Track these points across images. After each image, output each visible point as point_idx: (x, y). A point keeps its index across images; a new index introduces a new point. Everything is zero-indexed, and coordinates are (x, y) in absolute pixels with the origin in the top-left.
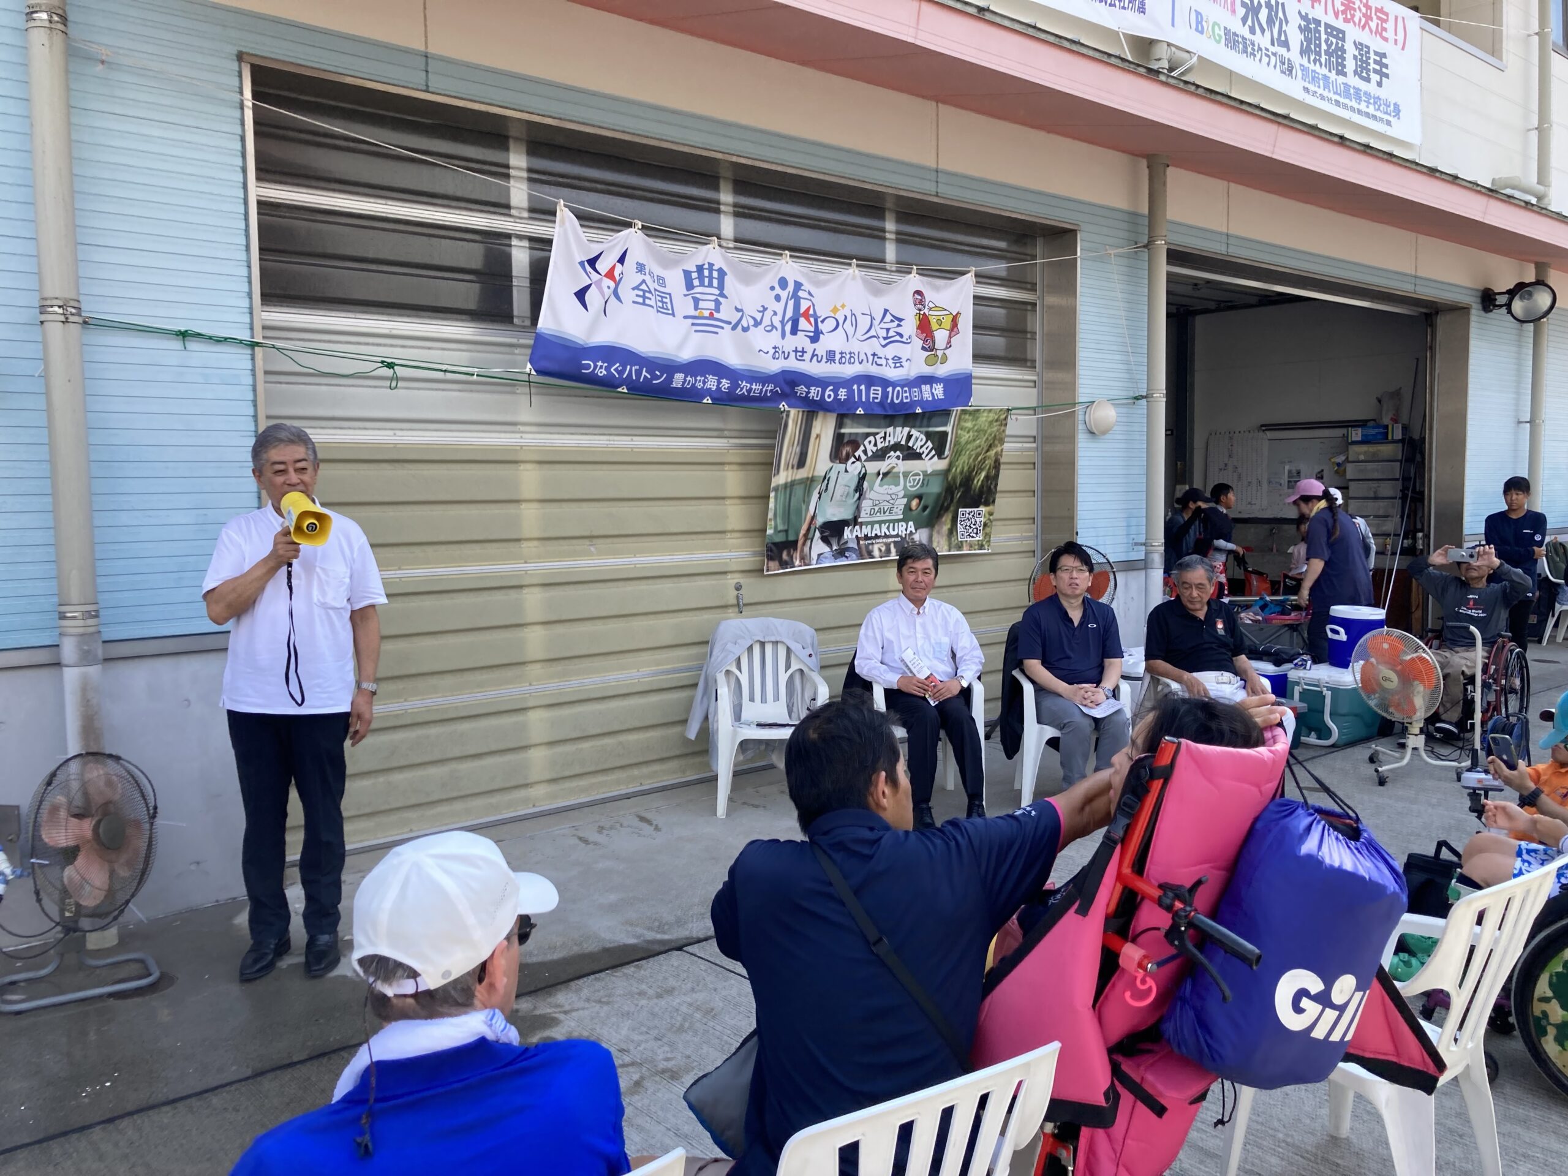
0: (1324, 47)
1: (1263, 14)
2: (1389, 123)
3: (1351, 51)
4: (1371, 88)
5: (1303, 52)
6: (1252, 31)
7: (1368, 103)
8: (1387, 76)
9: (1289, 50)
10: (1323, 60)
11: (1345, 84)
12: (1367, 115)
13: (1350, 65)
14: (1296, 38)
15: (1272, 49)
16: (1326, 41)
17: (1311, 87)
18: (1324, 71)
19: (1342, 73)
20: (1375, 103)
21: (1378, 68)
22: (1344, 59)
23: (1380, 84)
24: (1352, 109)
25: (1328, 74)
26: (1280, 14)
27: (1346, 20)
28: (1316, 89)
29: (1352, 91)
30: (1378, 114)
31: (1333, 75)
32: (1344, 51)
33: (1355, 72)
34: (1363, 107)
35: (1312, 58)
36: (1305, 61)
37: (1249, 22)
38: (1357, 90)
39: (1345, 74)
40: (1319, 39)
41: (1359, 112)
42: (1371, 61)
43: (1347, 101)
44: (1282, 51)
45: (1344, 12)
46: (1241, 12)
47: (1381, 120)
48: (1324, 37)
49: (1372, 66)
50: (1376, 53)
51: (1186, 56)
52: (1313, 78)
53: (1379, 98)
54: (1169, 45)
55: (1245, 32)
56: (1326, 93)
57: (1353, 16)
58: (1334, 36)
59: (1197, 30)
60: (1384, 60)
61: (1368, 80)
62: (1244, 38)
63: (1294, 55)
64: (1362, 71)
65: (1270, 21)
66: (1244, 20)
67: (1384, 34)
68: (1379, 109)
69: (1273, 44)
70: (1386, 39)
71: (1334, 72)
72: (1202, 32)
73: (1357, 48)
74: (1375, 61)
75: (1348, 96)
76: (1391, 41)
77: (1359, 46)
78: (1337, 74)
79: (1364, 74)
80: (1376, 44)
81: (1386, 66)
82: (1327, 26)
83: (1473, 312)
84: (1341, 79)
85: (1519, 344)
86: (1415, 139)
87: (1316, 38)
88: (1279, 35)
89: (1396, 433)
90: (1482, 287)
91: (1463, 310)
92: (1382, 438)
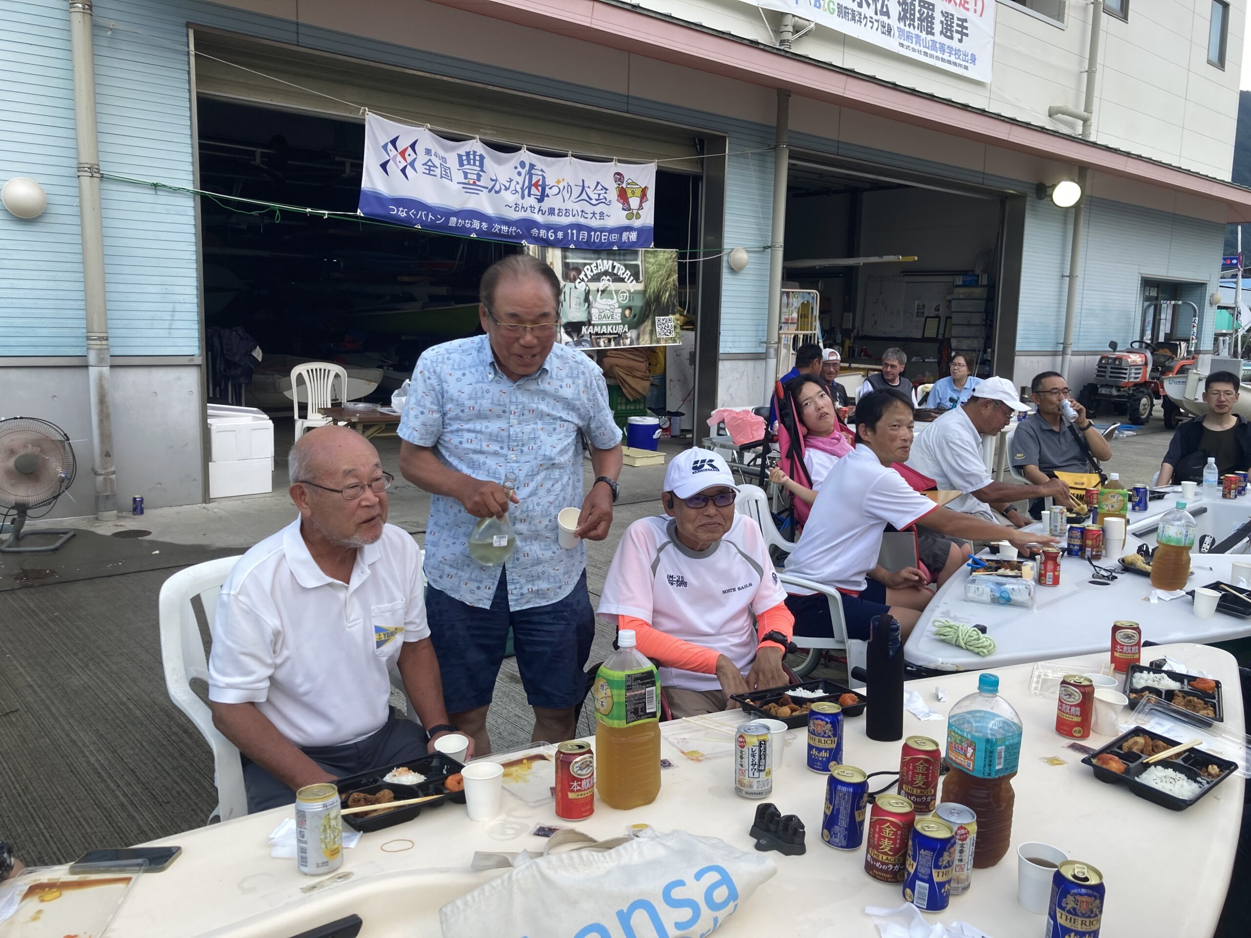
0: (917, 15)
2: (966, 68)
3: (938, 17)
4: (954, 43)
5: (900, 19)
6: (860, 5)
7: (950, 53)
8: (967, 35)
9: (889, 18)
10: (916, 24)
11: (933, 41)
12: (949, 62)
13: (937, 27)
14: (895, 10)
15: (876, 17)
16: (919, 11)
17: (906, 43)
18: (917, 32)
19: (930, 33)
20: (955, 54)
21: (960, 29)
22: (933, 23)
23: (960, 41)
24: (937, 58)
25: (920, 34)
28: (909, 44)
29: (938, 46)
30: (958, 61)
31: (923, 35)
32: (933, 18)
33: (942, 33)
34: (946, 56)
35: (907, 23)
36: (902, 25)
38: (942, 45)
39: (933, 34)
40: (914, 9)
41: (943, 60)
42: (955, 25)
43: (933, 53)
44: (883, 18)
47: (960, 65)
48: (917, 8)
49: (955, 28)
50: (959, 19)
51: (807, 23)
52: (908, 37)
53: (959, 50)
54: (794, 16)
55: (854, 5)
56: (917, 47)
58: (926, 8)
59: (815, 5)
60: (965, 24)
61: (951, 38)
62: (853, 10)
63: (893, 21)
64: (947, 32)
67: (966, 6)
68: (959, 58)
69: (876, 14)
70: (968, 9)
71: (924, 33)
72: (819, 7)
73: (943, 15)
75: (935, 49)
76: (972, 10)
77: (945, 14)
78: (928, 33)
79: (949, 34)
80: (958, 12)
81: (966, 28)
83: (1028, 199)
84: (930, 37)
85: (1065, 223)
86: (986, 78)
87: (911, 9)
88: (882, 7)
89: (984, 280)
90: (1036, 183)
91: (1020, 198)
92: (976, 284)
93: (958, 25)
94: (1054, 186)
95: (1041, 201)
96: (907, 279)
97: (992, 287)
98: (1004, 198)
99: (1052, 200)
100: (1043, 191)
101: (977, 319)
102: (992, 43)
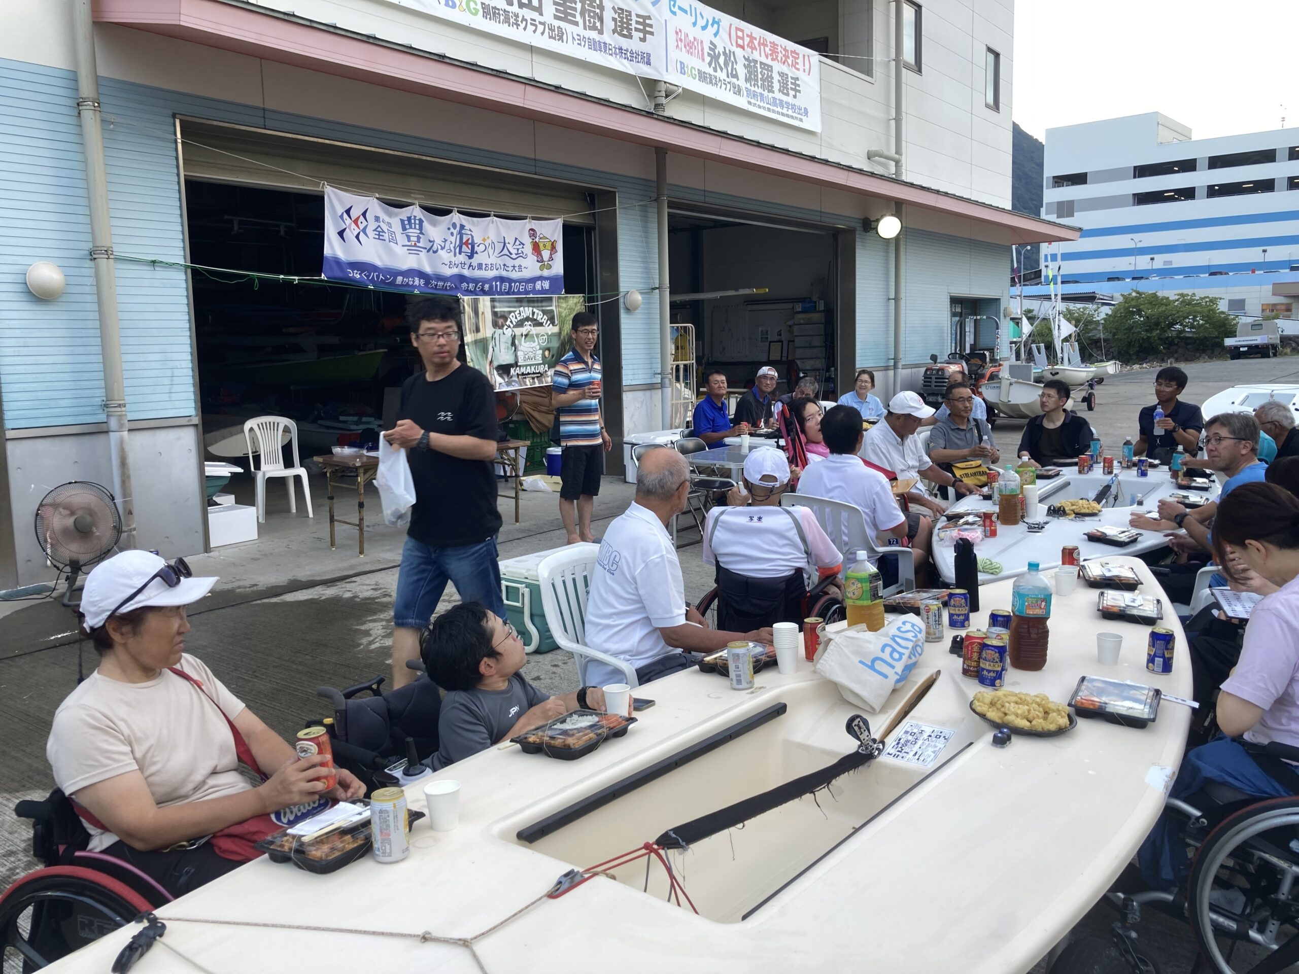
0: (760, 76)
1: (722, 60)
2: (801, 120)
3: (776, 77)
4: (790, 99)
5: (746, 81)
6: (715, 70)
7: (788, 108)
8: (799, 91)
9: (738, 80)
10: (759, 84)
11: (774, 98)
12: (788, 116)
13: (776, 86)
14: (742, 72)
15: (728, 80)
16: (761, 72)
17: (753, 101)
18: (760, 90)
19: (771, 91)
20: (792, 108)
21: (793, 87)
22: (772, 83)
23: (795, 97)
24: (778, 113)
25: (763, 92)
26: (732, 58)
27: (773, 60)
28: (756, 102)
29: (778, 102)
30: (794, 115)
31: (766, 93)
32: (772, 78)
33: (780, 90)
34: (785, 111)
35: (753, 83)
36: (748, 85)
37: (713, 65)
38: (781, 101)
39: (773, 92)
40: (757, 71)
41: (783, 114)
42: (789, 83)
43: (775, 108)
44: (734, 80)
45: (771, 55)
46: (708, 59)
47: (796, 118)
48: (759, 70)
49: (790, 86)
50: (792, 78)
51: (675, 88)
52: (754, 95)
53: (794, 105)
54: (665, 82)
55: (710, 71)
56: (762, 104)
57: (777, 57)
58: (766, 70)
59: (681, 73)
60: (797, 82)
61: (788, 94)
62: (710, 75)
63: (741, 82)
64: (784, 89)
65: (726, 64)
66: (710, 64)
67: (797, 66)
68: (795, 112)
69: (728, 77)
70: (798, 69)
71: (766, 91)
72: (684, 74)
73: (780, 75)
74: (791, 82)
75: (775, 105)
76: (801, 70)
77: (781, 74)
78: (768, 92)
79: (785, 91)
80: (790, 72)
81: (799, 86)
82: (761, 63)
83: (857, 232)
84: (771, 95)
85: (887, 251)
86: (817, 129)
87: (755, 71)
88: (732, 71)
89: (821, 306)
90: (862, 217)
91: (851, 232)
92: (813, 309)
93: (792, 83)
94: (878, 221)
95: (868, 234)
96: (750, 307)
97: (830, 313)
98: (836, 233)
99: (877, 233)
100: (869, 226)
101: (818, 341)
102: (819, 98)
